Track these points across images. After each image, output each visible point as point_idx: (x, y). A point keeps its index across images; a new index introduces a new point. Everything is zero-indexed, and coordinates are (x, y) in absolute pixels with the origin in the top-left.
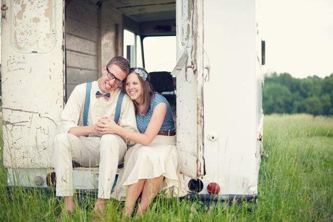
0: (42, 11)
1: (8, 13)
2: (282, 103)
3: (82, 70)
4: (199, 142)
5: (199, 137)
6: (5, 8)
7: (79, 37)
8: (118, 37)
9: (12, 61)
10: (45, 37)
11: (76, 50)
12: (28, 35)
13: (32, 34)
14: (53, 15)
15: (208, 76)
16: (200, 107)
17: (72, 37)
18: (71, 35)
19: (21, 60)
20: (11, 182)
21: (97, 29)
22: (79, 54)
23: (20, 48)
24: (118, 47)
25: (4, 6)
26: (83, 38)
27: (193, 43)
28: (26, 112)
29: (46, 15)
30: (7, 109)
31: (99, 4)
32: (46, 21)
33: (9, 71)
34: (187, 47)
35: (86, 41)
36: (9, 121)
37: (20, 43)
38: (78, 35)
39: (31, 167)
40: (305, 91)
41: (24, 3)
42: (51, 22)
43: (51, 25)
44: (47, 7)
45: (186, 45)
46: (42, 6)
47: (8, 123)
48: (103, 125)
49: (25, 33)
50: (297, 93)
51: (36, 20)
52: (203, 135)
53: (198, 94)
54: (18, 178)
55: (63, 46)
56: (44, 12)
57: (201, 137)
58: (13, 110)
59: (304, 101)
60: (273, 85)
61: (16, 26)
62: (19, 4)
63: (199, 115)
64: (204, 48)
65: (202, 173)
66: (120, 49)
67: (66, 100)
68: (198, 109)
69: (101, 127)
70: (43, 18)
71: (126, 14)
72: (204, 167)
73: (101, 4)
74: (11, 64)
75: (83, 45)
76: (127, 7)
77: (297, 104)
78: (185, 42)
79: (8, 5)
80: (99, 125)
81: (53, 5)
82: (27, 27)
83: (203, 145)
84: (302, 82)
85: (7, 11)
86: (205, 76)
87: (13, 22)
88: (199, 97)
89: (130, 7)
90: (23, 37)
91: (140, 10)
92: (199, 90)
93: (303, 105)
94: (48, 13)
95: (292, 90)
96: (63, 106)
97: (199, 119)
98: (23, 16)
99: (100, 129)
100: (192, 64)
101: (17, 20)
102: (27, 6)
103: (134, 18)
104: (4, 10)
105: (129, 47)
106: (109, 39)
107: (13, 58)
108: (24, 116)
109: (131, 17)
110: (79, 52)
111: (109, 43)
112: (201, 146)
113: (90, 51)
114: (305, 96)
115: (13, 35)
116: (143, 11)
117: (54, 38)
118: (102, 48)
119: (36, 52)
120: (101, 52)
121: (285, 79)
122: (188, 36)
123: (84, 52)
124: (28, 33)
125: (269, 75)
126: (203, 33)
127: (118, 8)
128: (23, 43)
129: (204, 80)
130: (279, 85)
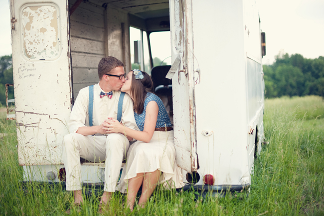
0: (48, 21)
1: (17, 25)
2: (294, 84)
3: (91, 70)
4: (192, 139)
5: (192, 134)
6: (14, 20)
7: (86, 39)
8: (124, 35)
9: (22, 68)
10: (52, 45)
11: (84, 51)
12: (36, 44)
13: (39, 43)
14: (58, 25)
15: (198, 79)
16: (192, 107)
17: (79, 39)
18: (79, 37)
19: (31, 67)
20: (26, 178)
21: (103, 30)
22: (86, 55)
23: (29, 57)
24: (124, 44)
25: (14, 18)
26: (90, 39)
27: (185, 49)
28: (37, 114)
29: (52, 25)
30: (20, 112)
31: (105, 6)
32: (52, 31)
33: (20, 77)
34: (180, 52)
35: (93, 42)
36: (22, 123)
37: (30, 52)
38: (85, 37)
39: (43, 164)
40: (316, 71)
41: (31, 15)
42: (57, 31)
43: (57, 34)
44: (52, 18)
45: (179, 50)
46: (48, 17)
47: (21, 125)
48: (108, 125)
49: (34, 43)
50: (309, 73)
51: (43, 30)
52: (196, 133)
53: (190, 95)
54: (32, 175)
55: (68, 53)
56: (50, 22)
57: (194, 134)
58: (25, 113)
59: (316, 82)
60: (285, 67)
61: (25, 36)
62: (27, 16)
63: (191, 115)
64: (194, 53)
65: (196, 167)
66: (126, 46)
67: (73, 102)
68: (190, 109)
69: (106, 127)
70: (49, 28)
71: (131, 13)
72: (198, 161)
73: (106, 6)
74: (22, 71)
75: (90, 46)
76: (131, 7)
77: (309, 84)
78: (178, 47)
79: (17, 17)
80: (105, 125)
81: (58, 16)
82: (35, 36)
83: (196, 141)
84: (314, 63)
85: (16, 23)
86: (195, 79)
87: (23, 32)
88: (191, 99)
89: (135, 6)
90: (32, 47)
91: (145, 8)
92: (191, 92)
93: (315, 86)
94: (54, 24)
95: (304, 71)
96: (70, 108)
97: (192, 118)
98: (31, 27)
99: (106, 129)
100: (184, 68)
101: (26, 31)
102: (34, 18)
103: (139, 16)
104: (13, 22)
105: (136, 43)
106: (115, 37)
107: (24, 65)
108: (36, 119)
109: (136, 15)
110: (86, 53)
111: (116, 41)
112: (194, 143)
113: (98, 51)
114: (317, 77)
115: (23, 45)
116: (148, 9)
117: (60, 46)
118: (109, 47)
119: (44, 59)
120: (108, 51)
121: (297, 60)
122: (180, 41)
123: (92, 52)
124: (36, 42)
125: (281, 57)
126: (193, 40)
127: (123, 8)
128: (32, 52)
129: (196, 83)
130: (291, 67)
